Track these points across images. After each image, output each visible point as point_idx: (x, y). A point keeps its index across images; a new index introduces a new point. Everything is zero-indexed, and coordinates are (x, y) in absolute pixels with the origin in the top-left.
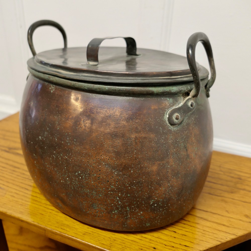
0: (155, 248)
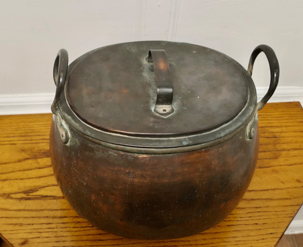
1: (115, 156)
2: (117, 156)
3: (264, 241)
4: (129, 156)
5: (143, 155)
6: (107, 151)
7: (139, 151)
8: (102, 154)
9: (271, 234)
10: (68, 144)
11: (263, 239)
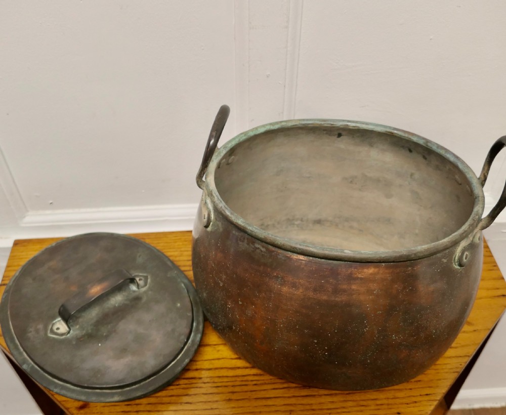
0: (399, 413)
1: (261, 251)
2: (264, 252)
3: (417, 404)
4: (280, 255)
5: (299, 256)
6: (253, 243)
7: (293, 248)
8: (246, 245)
9: (427, 395)
10: (209, 229)
11: (416, 402)
